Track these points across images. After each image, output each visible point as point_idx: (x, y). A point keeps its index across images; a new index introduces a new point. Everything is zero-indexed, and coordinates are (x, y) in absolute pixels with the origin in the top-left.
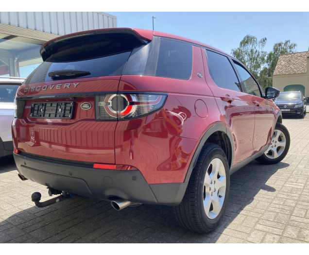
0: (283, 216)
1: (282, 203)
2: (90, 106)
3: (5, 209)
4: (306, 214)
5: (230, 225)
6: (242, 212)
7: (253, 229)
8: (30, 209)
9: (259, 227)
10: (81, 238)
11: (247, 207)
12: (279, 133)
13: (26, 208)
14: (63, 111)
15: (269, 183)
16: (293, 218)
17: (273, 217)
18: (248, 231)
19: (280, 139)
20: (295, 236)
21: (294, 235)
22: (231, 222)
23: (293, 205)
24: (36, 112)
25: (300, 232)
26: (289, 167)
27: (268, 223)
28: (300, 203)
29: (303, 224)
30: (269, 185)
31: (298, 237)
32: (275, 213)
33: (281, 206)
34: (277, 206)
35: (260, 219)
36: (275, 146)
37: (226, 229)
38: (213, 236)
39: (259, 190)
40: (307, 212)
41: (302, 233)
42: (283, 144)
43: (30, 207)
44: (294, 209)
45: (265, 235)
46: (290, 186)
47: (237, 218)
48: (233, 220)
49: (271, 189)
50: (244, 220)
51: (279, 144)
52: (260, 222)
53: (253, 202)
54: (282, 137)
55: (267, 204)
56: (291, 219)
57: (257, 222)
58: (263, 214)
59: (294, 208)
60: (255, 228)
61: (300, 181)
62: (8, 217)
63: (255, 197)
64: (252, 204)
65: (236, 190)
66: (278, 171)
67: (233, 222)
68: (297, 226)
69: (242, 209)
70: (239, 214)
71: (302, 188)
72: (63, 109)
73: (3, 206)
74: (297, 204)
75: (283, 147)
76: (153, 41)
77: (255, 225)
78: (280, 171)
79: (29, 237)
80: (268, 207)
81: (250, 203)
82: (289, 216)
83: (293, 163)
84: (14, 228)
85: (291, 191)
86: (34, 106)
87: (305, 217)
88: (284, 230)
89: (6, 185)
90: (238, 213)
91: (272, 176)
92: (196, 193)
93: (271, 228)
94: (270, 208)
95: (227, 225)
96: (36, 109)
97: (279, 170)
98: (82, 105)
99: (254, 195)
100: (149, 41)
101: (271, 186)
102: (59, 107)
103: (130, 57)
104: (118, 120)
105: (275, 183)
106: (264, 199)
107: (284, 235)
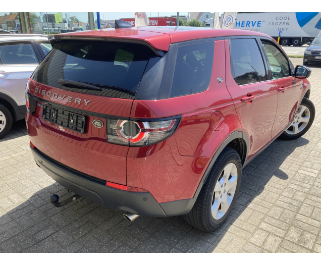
0: (289, 214)
1: (291, 196)
2: (101, 124)
3: (27, 186)
4: (312, 212)
5: (236, 221)
6: (251, 205)
7: (258, 228)
8: (49, 188)
9: (264, 226)
10: (97, 227)
11: (257, 199)
12: (304, 108)
13: (46, 186)
14: (75, 124)
15: (283, 167)
16: (299, 217)
17: (279, 213)
18: (252, 229)
19: (304, 115)
20: (297, 240)
21: (295, 239)
22: (237, 218)
23: (302, 199)
24: (48, 114)
25: (302, 235)
26: (308, 145)
27: (273, 221)
28: (309, 196)
29: (306, 225)
30: (282, 170)
31: (299, 241)
32: (282, 209)
33: (289, 200)
34: (286, 200)
35: (266, 215)
36: (298, 121)
37: (232, 226)
38: (219, 233)
39: (272, 176)
40: (313, 210)
41: (304, 236)
42: (306, 120)
43: (50, 184)
44: (301, 205)
45: (268, 237)
46: (304, 172)
47: (244, 212)
48: (240, 215)
49: (283, 176)
50: (251, 215)
51: (302, 120)
52: (266, 220)
53: (262, 193)
54: (307, 112)
55: (276, 196)
56: (297, 218)
57: (263, 220)
58: (270, 209)
59: (302, 203)
60: (260, 227)
61: (315, 166)
62: (30, 196)
63: (266, 186)
64: (261, 195)
65: (248, 175)
66: (295, 150)
67: (239, 218)
68: (300, 228)
69: (250, 201)
70: (247, 207)
71: (315, 176)
72: (75, 121)
73: (24, 182)
74: (306, 198)
75: (305, 123)
76: (170, 52)
77: (260, 223)
78: (297, 150)
79: (51, 223)
80: (277, 199)
81: (260, 193)
82: (295, 214)
83: (314, 139)
84: (36, 211)
85: (304, 179)
86: (46, 108)
87: (310, 217)
88: (287, 231)
89: (26, 154)
90: (245, 206)
91: (288, 157)
92: (205, 203)
93: (275, 228)
94: (279, 201)
95: (233, 220)
96: (48, 111)
97: (297, 148)
98: (94, 122)
99: (265, 183)
100: (165, 52)
101: (285, 171)
102: (71, 117)
103: (144, 76)
104: (129, 146)
105: (289, 167)
106: (275, 190)
107: (286, 238)
